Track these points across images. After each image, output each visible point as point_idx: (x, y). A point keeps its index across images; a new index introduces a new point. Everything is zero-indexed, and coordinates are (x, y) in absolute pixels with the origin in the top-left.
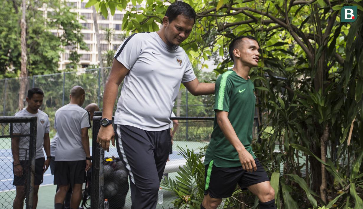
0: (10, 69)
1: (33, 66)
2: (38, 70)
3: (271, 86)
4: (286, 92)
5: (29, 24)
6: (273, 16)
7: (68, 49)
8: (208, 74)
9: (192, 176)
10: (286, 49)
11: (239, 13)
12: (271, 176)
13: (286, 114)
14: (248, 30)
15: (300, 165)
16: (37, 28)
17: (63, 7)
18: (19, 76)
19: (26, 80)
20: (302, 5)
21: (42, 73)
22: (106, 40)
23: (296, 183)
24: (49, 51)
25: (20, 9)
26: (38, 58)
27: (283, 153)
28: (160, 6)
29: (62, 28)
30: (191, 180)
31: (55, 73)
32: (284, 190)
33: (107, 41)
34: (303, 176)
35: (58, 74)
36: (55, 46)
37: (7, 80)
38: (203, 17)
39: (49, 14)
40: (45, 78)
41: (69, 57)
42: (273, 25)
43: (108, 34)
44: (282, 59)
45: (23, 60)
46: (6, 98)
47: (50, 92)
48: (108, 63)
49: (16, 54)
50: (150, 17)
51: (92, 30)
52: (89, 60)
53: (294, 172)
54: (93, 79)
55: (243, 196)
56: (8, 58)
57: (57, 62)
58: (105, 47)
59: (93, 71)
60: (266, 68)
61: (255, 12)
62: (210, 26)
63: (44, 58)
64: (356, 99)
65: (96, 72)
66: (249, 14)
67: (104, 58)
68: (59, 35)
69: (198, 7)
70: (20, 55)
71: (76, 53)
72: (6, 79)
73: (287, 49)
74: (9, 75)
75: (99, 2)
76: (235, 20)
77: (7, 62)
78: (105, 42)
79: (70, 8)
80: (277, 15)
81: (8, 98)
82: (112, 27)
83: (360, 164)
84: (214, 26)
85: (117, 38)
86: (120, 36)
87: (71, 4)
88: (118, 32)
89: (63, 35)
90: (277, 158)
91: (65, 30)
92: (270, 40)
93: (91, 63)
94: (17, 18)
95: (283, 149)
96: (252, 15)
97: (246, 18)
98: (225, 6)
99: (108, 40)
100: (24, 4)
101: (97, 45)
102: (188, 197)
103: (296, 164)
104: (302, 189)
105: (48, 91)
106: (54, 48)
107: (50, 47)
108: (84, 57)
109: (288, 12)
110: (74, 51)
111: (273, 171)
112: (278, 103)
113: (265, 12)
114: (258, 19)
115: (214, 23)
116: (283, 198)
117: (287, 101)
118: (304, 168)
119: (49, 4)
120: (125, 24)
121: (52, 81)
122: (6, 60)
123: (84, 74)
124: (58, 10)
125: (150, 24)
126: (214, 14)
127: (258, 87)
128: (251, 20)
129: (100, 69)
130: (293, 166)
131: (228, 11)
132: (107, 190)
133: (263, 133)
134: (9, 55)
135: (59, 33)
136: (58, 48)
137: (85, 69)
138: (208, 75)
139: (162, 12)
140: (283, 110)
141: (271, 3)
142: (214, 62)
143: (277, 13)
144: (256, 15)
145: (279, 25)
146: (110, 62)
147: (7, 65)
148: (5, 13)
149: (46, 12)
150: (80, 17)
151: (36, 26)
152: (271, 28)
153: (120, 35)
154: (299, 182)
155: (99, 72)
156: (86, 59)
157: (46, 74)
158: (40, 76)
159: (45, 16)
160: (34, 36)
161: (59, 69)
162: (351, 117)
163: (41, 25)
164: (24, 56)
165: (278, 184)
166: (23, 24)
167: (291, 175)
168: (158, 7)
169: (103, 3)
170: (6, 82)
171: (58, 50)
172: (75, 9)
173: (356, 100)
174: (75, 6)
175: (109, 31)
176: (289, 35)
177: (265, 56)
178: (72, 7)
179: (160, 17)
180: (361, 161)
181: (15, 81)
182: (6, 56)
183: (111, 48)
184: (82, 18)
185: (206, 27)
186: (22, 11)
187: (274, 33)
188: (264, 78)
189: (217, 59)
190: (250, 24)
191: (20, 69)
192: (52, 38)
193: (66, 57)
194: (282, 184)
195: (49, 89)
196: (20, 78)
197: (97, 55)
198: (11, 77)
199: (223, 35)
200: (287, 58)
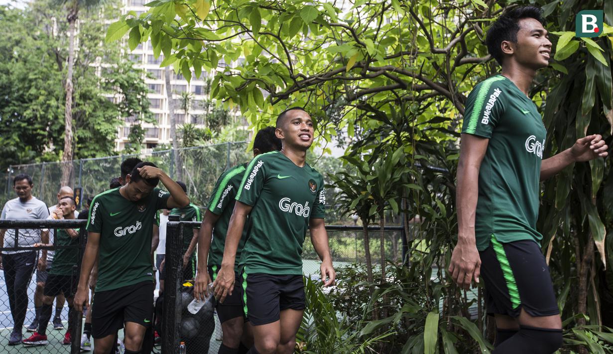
0: (49, 149)
1: (80, 145)
2: (87, 151)
3: (426, 182)
4: (448, 191)
5: (76, 86)
6: (429, 79)
7: (129, 121)
8: (327, 160)
9: (309, 314)
10: (446, 127)
11: (380, 75)
12: (426, 317)
13: (449, 225)
14: (391, 99)
15: (468, 301)
16: (86, 91)
17: (123, 61)
18: (62, 159)
19: (71, 164)
20: (474, 64)
21: (94, 156)
22: (182, 109)
23: (463, 329)
24: (104, 123)
25: (65, 64)
26: (88, 134)
27: (444, 283)
28: (265, 64)
29: (121, 91)
30: (307, 320)
31: (110, 154)
32: (445, 340)
33: (184, 110)
34: (472, 318)
35: (115, 157)
36: (111, 117)
37: (45, 165)
38: (325, 80)
39: (104, 71)
40: (97, 163)
41: (129, 133)
42: (429, 91)
43: (185, 100)
44: (441, 142)
45: (67, 136)
46: (43, 190)
47: (103, 183)
48: (184, 141)
49: (56, 127)
50: (251, 81)
51: (162, 94)
52: (157, 137)
53: (460, 312)
54: (162, 165)
55: (383, 346)
56: (46, 133)
57: (113, 140)
58: (180, 119)
59: (163, 154)
60: (419, 157)
61: (403, 73)
62: (335, 92)
63: (96, 133)
64: (558, 205)
65: (168, 154)
66: (394, 76)
67: (179, 134)
68: (116, 102)
69: (318, 66)
70: (63, 128)
71: (139, 127)
72: (44, 163)
73: (449, 127)
74: (48, 157)
75: (180, 60)
76: (371, 83)
77: (46, 140)
78: (181, 112)
79: (133, 64)
80: (435, 77)
81: (45, 190)
82: (190, 90)
83: (564, 306)
84: (341, 92)
85: (197, 105)
86: (201, 103)
87: (134, 56)
88: (198, 97)
89: (122, 103)
90: (434, 291)
91: (126, 95)
92: (424, 114)
93: (160, 142)
94: (60, 77)
95: (444, 276)
96: (397, 77)
97: (388, 83)
98: (358, 65)
99: (185, 108)
100: (71, 58)
101: (168, 115)
102: (304, 344)
103: (463, 299)
104: (472, 338)
105: (101, 180)
106: (109, 120)
107: (105, 118)
108: (150, 133)
109: (451, 73)
110: (136, 123)
111: (429, 311)
112: (435, 208)
113: (417, 74)
114: (407, 84)
115: (341, 88)
116: (444, 351)
117: (449, 205)
118: (475, 305)
119: (104, 57)
120: (215, 90)
121: (105, 167)
122: (44, 136)
123: (149, 156)
124: (116, 66)
125: (250, 91)
126: (342, 75)
127: (406, 184)
128: (395, 84)
129: (173, 150)
130: (458, 302)
131: (363, 72)
132: (184, 328)
133: (413, 252)
134: (48, 129)
135: (116, 99)
136: (114, 120)
137: (151, 150)
138: (329, 162)
139: (268, 73)
140: (444, 219)
141: (427, 60)
142: (337, 143)
143: (435, 75)
144: (403, 78)
145: (437, 92)
146: (188, 141)
147: (44, 143)
148: (45, 70)
149: (100, 69)
150: (146, 75)
151: (86, 88)
152: (425, 96)
153: (201, 101)
154: (468, 328)
155: (172, 155)
156: (153, 136)
157: (98, 157)
158: (90, 159)
159: (98, 74)
160: (82, 102)
161: (115, 150)
162: (550, 233)
163: (92, 88)
164: (69, 131)
165: (436, 331)
166: (69, 85)
167: (456, 317)
168: (261, 65)
169: (186, 61)
170: (44, 167)
171: (114, 122)
172: (139, 64)
173: (556, 207)
174: (140, 60)
175: (186, 96)
176: (451, 106)
177: (417, 138)
178: (135, 62)
179: (264, 81)
180: (564, 301)
181: (56, 165)
182: (44, 130)
183: (188, 120)
184: (149, 77)
185: (330, 95)
186: (67, 68)
187: (429, 104)
188: (416, 171)
189: (341, 138)
190: (395, 90)
191: (63, 149)
192: (106, 105)
193: (126, 133)
194: (443, 330)
195: (102, 178)
196: (62, 161)
197: (168, 130)
198: (50, 160)
199: (354, 106)
200: (447, 139)
